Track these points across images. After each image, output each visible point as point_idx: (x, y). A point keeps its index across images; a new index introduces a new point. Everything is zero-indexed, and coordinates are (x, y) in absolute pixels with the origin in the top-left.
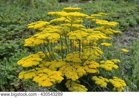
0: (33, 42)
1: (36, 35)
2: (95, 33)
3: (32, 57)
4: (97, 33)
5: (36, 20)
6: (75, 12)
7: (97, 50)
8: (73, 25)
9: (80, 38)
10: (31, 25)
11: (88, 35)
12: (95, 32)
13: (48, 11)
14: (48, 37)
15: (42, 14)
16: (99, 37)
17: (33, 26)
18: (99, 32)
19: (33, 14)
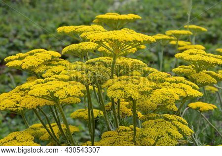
0: (18, 103)
1: (25, 85)
2: (171, 82)
3: (15, 138)
4: (177, 82)
5: (29, 37)
6: (122, 28)
7: (176, 123)
8: (119, 61)
9: (136, 95)
10: (16, 59)
11: (155, 88)
12: (173, 78)
13: (61, 14)
14: (54, 92)
15: (45, 21)
16: (182, 93)
17: (18, 63)
18: (183, 79)
19: (21, 22)
